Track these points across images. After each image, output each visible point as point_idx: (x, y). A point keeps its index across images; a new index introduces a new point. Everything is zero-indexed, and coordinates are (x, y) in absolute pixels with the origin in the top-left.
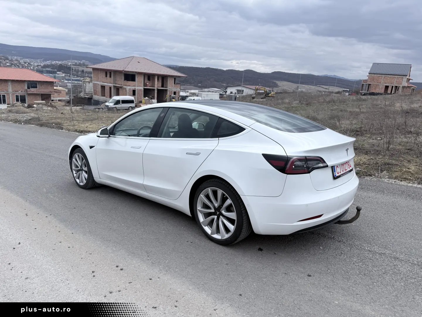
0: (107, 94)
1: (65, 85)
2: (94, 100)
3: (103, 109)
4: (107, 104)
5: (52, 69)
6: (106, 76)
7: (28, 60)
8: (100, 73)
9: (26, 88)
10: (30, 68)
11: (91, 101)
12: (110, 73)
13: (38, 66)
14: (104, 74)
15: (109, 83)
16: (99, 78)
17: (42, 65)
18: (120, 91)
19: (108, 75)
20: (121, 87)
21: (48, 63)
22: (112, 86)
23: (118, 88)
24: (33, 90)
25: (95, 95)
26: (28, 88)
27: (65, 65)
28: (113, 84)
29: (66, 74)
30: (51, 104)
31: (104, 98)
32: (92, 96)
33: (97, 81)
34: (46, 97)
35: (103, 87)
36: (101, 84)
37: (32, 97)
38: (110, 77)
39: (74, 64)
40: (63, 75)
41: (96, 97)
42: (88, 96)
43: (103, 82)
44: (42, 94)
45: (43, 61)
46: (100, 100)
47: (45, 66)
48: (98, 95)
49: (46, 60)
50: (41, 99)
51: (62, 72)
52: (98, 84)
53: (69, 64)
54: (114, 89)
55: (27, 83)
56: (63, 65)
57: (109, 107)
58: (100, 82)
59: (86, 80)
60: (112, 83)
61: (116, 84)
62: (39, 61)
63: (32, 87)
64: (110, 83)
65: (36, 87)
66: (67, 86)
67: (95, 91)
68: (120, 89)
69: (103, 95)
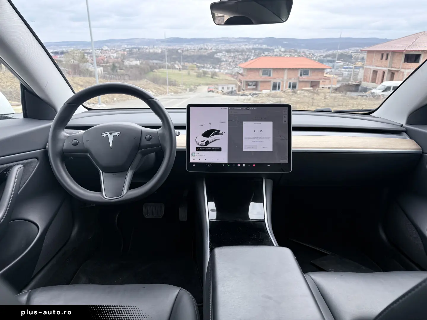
0: (378, 79)
1: (342, 73)
2: (362, 87)
3: (367, 96)
4: (373, 91)
5: (332, 58)
6: (382, 59)
7: (313, 51)
8: (375, 55)
9: (299, 75)
10: (313, 59)
11: (358, 88)
12: (387, 55)
13: (320, 56)
14: (380, 56)
15: (383, 67)
16: (372, 62)
17: (324, 55)
18: (395, 76)
19: (384, 58)
20: (397, 71)
21: (330, 52)
22: (386, 70)
23: (393, 72)
24: (305, 77)
25: (364, 81)
26: (301, 75)
27: (346, 54)
28: (389, 67)
29: (345, 63)
30: (317, 90)
31: (374, 84)
32: (360, 82)
33: (370, 65)
34: (314, 84)
35: (375, 72)
36: (373, 69)
37: (302, 84)
38: (387, 59)
39: (355, 51)
40: (342, 64)
41: (364, 84)
42: (356, 82)
43: (377, 66)
44: (312, 82)
45: (326, 51)
46: (368, 87)
47: (327, 56)
48: (367, 82)
49: (328, 50)
50: (310, 85)
51: (341, 61)
52: (370, 69)
53: (350, 52)
54: (388, 74)
55: (301, 70)
56: (344, 53)
57: (375, 94)
58: (373, 66)
59: (358, 65)
60: (386, 67)
61: (392, 67)
62: (322, 51)
63: (304, 75)
64: (385, 66)
65: (308, 75)
66: (343, 74)
67: (365, 77)
68: (396, 74)
69: (373, 81)
